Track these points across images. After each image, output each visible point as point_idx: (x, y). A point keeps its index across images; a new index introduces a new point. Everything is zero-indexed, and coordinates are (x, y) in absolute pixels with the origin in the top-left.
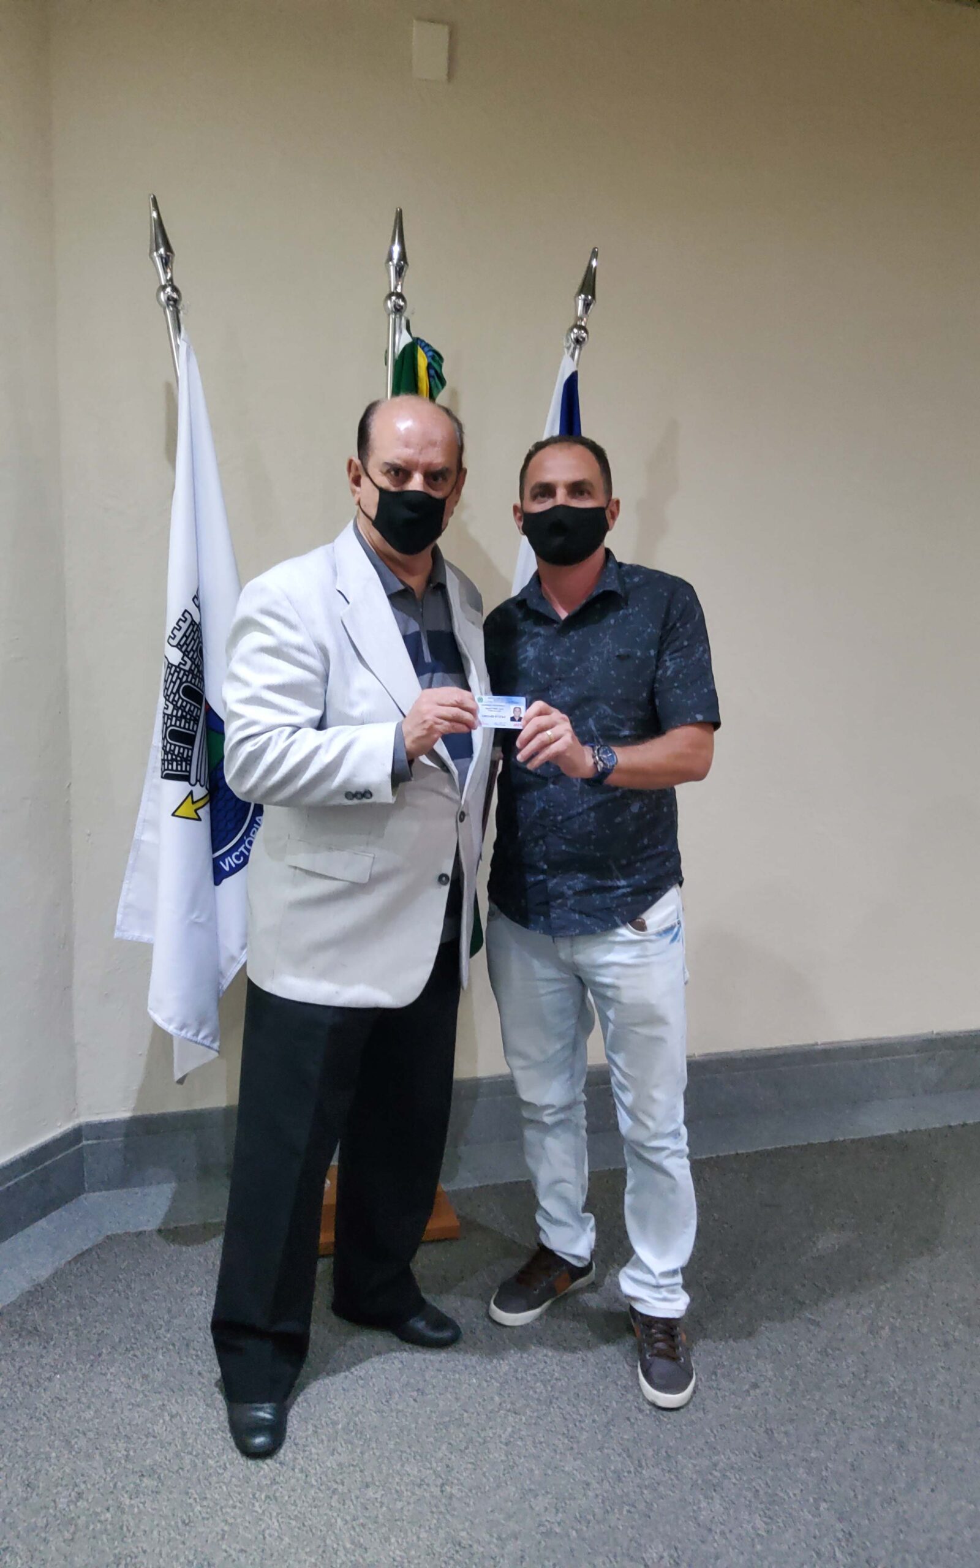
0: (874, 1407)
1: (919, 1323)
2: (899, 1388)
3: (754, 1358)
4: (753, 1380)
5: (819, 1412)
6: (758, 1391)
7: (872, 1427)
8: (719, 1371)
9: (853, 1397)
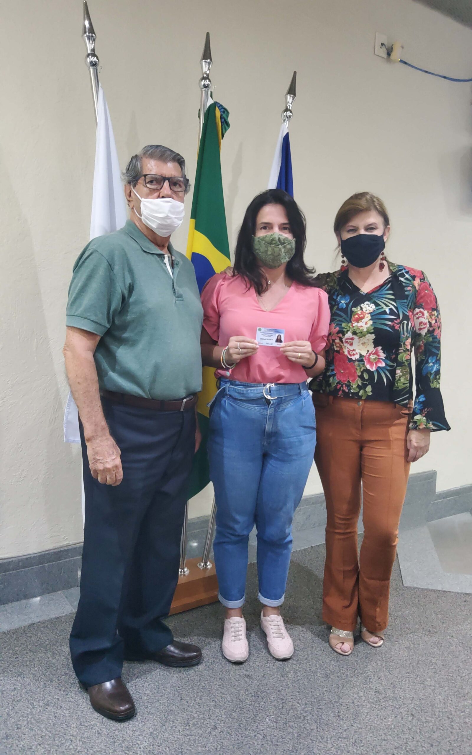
0: (290, 726)
1: (310, 665)
2: (303, 710)
3: (213, 708)
4: (213, 724)
5: (256, 738)
6: (216, 731)
7: (290, 741)
8: (191, 722)
9: (277, 723)
